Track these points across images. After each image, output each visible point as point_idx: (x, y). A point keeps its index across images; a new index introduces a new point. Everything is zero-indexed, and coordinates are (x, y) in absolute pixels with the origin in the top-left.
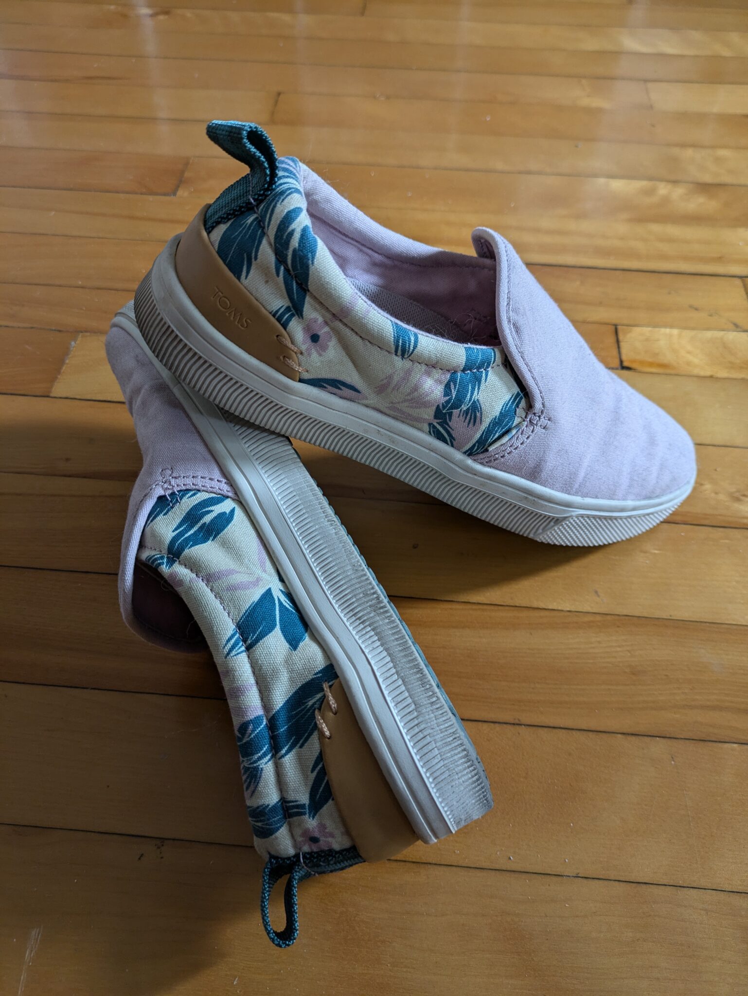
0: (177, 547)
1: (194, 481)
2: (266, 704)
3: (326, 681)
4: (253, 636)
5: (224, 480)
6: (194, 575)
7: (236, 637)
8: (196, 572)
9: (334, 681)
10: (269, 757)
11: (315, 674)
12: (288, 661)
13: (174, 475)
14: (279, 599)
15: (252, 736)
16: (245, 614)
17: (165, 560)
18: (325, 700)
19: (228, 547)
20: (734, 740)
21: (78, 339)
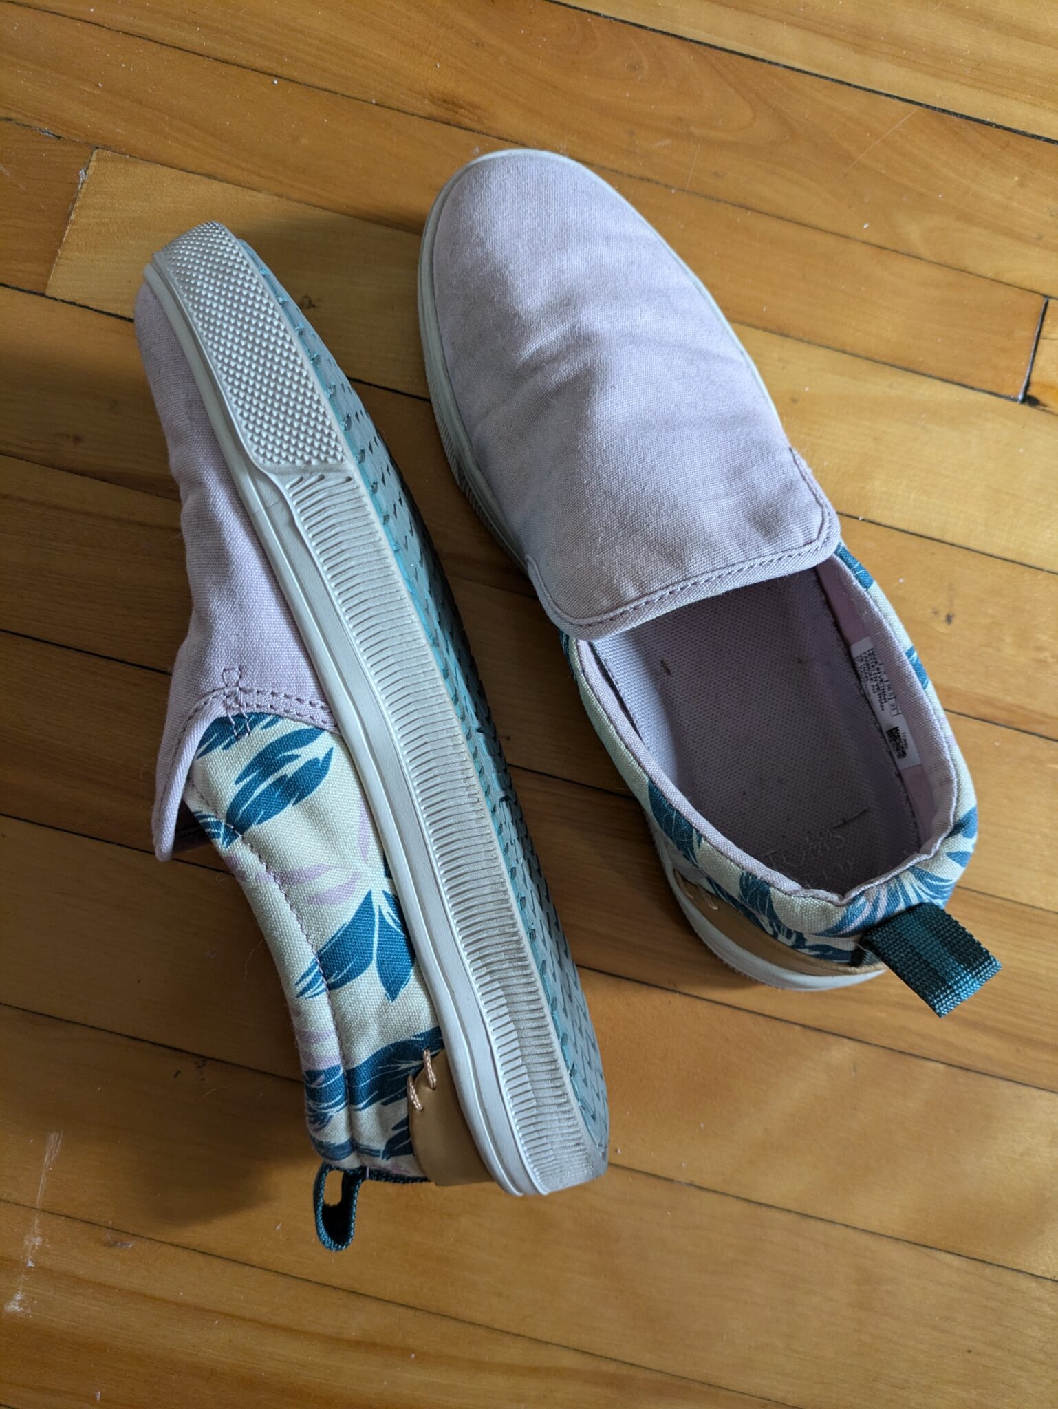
0: (242, 817)
1: (274, 701)
2: (346, 1056)
3: (427, 1048)
4: (339, 974)
5: (321, 704)
6: (263, 868)
7: (315, 971)
8: (267, 863)
9: (438, 1051)
10: (342, 1105)
11: (415, 1036)
12: (381, 1015)
13: (242, 685)
14: (380, 912)
15: (323, 1086)
16: (330, 942)
17: (222, 830)
18: (422, 1071)
19: (317, 818)
21: (91, 163)
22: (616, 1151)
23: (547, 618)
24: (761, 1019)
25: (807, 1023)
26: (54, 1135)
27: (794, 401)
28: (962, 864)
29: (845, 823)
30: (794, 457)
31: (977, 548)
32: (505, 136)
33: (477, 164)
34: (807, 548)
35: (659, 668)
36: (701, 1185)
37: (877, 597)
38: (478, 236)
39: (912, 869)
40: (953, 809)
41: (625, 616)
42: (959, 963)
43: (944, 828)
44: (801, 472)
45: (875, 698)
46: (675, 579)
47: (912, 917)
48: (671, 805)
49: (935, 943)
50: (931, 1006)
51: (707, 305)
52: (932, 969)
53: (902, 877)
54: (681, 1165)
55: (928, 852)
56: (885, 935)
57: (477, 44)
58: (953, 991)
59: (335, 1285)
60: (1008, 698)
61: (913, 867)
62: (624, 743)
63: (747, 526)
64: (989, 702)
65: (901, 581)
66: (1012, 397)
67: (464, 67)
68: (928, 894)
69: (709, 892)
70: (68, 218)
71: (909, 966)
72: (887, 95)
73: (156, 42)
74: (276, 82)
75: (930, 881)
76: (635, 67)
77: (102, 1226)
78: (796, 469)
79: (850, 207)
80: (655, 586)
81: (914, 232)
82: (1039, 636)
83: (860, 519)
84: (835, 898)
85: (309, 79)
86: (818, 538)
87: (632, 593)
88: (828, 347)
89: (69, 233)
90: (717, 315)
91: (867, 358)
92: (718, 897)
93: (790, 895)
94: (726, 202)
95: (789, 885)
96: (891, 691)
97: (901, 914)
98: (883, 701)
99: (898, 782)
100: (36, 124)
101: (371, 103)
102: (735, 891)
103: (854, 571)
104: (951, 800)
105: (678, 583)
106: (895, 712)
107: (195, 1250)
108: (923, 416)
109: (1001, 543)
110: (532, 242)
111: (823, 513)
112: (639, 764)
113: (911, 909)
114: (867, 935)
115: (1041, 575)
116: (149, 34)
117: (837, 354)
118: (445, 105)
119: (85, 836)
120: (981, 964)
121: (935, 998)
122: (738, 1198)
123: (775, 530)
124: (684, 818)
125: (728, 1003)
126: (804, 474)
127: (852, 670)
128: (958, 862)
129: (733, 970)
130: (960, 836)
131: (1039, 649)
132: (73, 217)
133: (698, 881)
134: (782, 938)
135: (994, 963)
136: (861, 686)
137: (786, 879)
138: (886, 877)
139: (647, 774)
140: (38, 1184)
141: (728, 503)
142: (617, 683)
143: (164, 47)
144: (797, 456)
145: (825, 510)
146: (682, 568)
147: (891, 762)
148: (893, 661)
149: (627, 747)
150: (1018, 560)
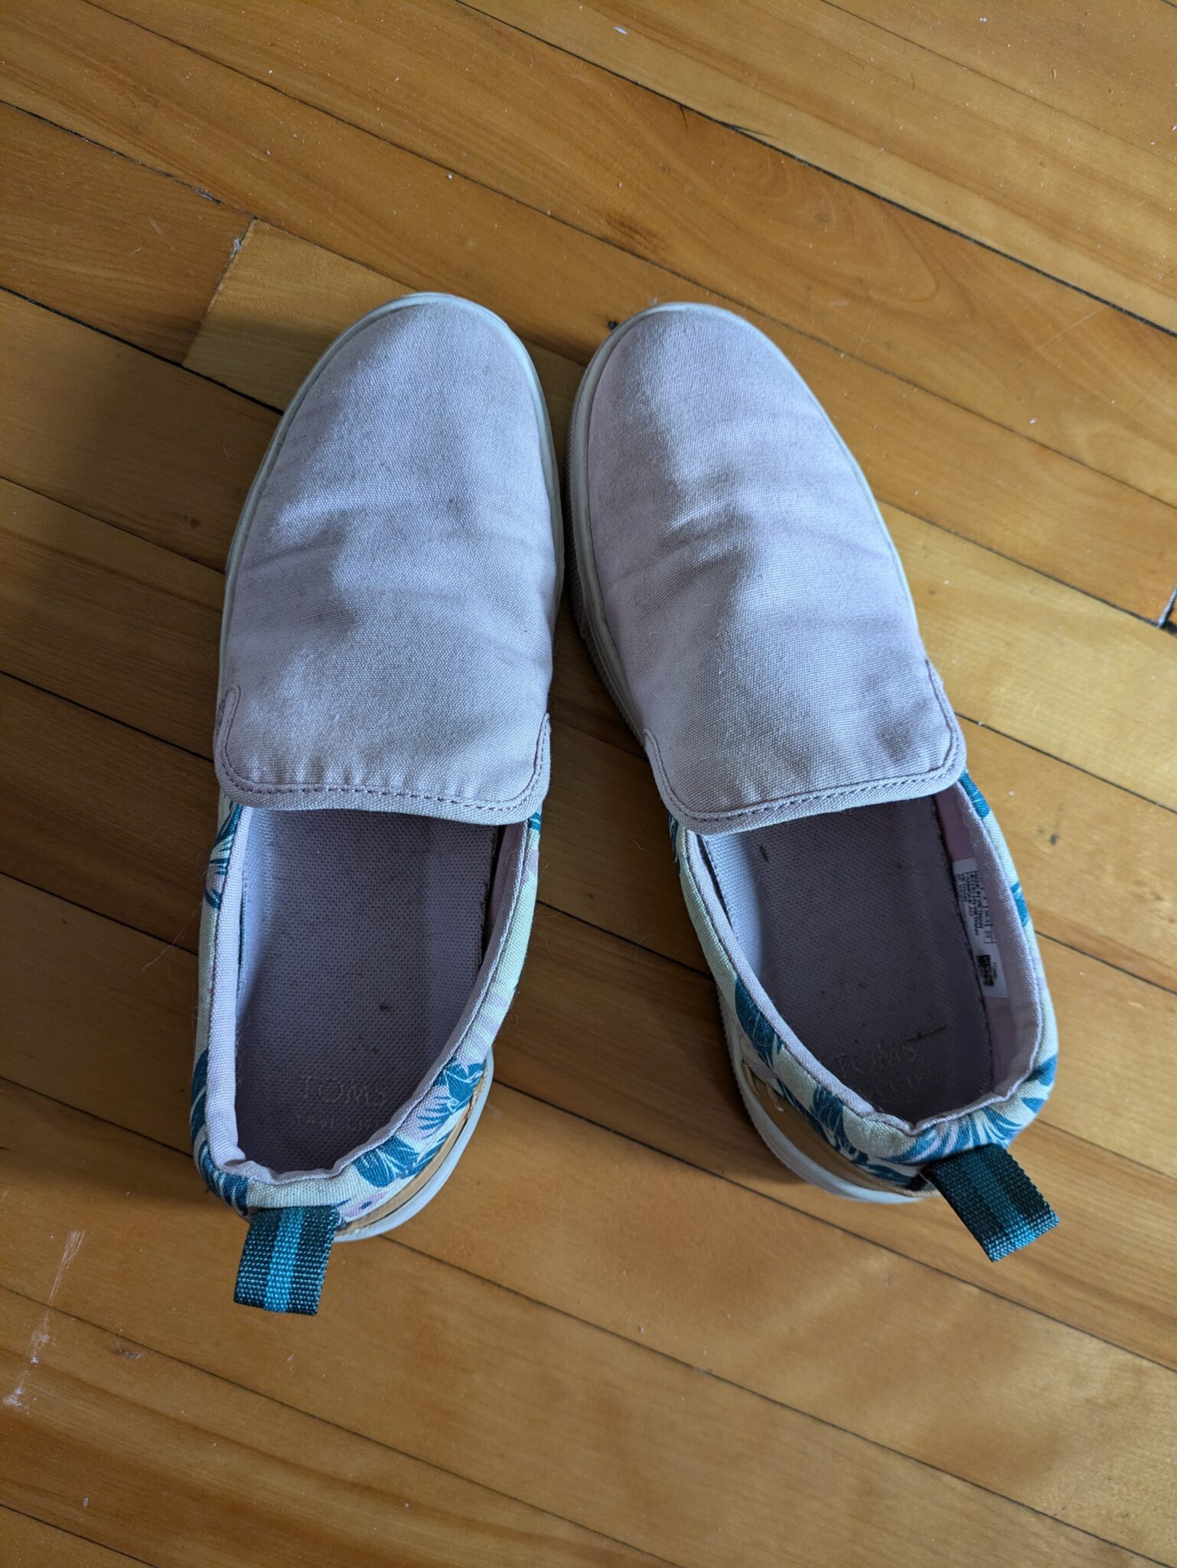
20: (978, 1284)
21: (248, 234)
22: (640, 1329)
23: (661, 802)
24: (803, 1218)
25: (850, 1228)
26: (76, 1232)
27: (932, 593)
28: (1034, 1110)
29: (920, 1036)
30: (930, 671)
31: (1093, 771)
32: (679, 271)
33: (653, 314)
34: (932, 774)
35: (756, 852)
36: (719, 1375)
37: (992, 828)
38: (644, 393)
39: (986, 1109)
40: (1034, 1054)
41: (742, 818)
42: (1019, 1212)
43: (1023, 1072)
44: (935, 690)
45: (970, 920)
46: (797, 790)
47: (979, 1157)
48: (755, 1006)
49: (998, 1189)
50: (985, 1250)
51: (860, 492)
52: (992, 1214)
53: (974, 1115)
54: (702, 1352)
55: (1003, 1094)
56: (950, 1171)
57: (664, 168)
58: (1009, 1239)
59: (338, 1424)
60: (1100, 929)
61: (987, 1107)
62: (718, 935)
63: (875, 742)
64: (1080, 930)
65: (1011, 793)
66: (1153, 620)
67: (647, 191)
68: (996, 1136)
69: (776, 1093)
70: (215, 289)
71: (970, 1206)
72: (1075, 288)
73: (333, 116)
74: (450, 177)
75: (1001, 1123)
76: (823, 219)
77: (112, 1333)
78: (931, 686)
79: (1019, 399)
80: (777, 794)
81: (1080, 434)
82: (1141, 870)
83: (980, 724)
84: (906, 1127)
85: (484, 178)
86: (943, 765)
87: (753, 796)
88: (975, 543)
89: (215, 304)
90: (870, 503)
91: (1011, 559)
92: (786, 1099)
93: (862, 1117)
94: (894, 375)
95: (863, 1106)
96: (988, 918)
97: (969, 1152)
98: (979, 926)
99: (980, 1007)
100: (196, 184)
101: (546, 214)
102: (808, 1103)
103: (973, 799)
104: (1034, 1044)
105: (800, 794)
106: (989, 940)
107: (203, 1370)
108: (1060, 628)
109: (1117, 769)
110: (698, 409)
111: (952, 738)
112: (730, 959)
113: (979, 1149)
114: (932, 1168)
115: (1153, 809)
116: (327, 107)
117: (982, 550)
118: (622, 229)
119: (149, 935)
120: (1040, 1217)
121: (991, 1243)
122: (754, 1393)
123: (903, 751)
124: (767, 1021)
125: (774, 1196)
126: (937, 692)
127: (951, 886)
128: (1031, 1108)
129: (783, 1166)
130: (1037, 1082)
131: (1140, 883)
132: (221, 287)
133: (767, 1080)
134: (844, 1151)
135: (1053, 1218)
136: (958, 904)
137: (860, 1099)
138: (958, 1113)
139: (736, 971)
140: (52, 1281)
141: (858, 716)
142: (716, 868)
143: (340, 122)
144: (933, 671)
145: (954, 735)
146: (807, 780)
147: (977, 985)
148: (996, 894)
149: (720, 941)
150: (1132, 790)
